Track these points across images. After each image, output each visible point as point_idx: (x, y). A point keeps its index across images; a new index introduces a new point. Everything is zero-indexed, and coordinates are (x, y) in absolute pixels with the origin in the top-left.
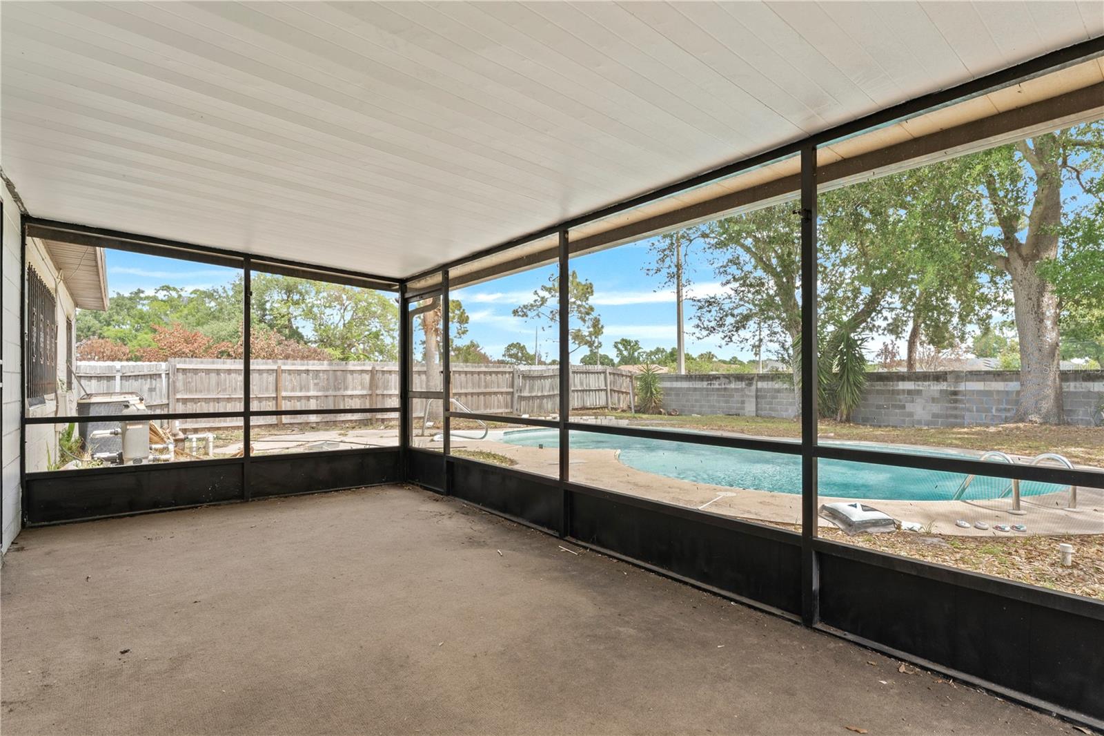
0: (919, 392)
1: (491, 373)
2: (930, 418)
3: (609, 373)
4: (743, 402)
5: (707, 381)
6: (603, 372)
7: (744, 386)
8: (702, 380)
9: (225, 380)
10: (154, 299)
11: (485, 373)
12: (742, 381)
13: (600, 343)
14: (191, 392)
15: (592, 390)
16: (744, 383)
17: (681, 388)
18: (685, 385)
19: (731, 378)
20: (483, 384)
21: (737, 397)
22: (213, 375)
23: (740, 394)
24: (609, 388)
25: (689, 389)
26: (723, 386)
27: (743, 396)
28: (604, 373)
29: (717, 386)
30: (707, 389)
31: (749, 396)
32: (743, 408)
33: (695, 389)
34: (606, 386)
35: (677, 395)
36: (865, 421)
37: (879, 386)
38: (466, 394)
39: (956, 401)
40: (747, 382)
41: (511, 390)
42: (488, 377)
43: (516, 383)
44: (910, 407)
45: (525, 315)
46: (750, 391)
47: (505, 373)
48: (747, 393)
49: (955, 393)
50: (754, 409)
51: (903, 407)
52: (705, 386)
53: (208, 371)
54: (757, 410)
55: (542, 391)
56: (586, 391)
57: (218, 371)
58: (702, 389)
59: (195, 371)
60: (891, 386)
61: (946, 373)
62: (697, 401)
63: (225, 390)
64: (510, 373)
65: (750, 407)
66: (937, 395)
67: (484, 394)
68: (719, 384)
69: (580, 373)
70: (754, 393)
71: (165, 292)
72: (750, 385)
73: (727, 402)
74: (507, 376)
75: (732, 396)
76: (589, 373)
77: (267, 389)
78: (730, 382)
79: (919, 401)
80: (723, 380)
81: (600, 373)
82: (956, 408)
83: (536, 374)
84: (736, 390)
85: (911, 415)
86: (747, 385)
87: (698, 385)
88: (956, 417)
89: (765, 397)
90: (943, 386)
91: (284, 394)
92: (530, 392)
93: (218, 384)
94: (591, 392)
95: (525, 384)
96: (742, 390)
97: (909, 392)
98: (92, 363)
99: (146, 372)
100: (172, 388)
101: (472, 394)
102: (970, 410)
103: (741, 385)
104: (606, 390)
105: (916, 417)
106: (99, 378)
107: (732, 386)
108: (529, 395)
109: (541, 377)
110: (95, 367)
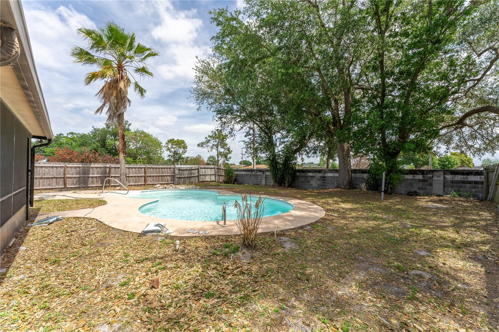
0: (314, 177)
1: (164, 168)
2: (317, 186)
4: (261, 180)
5: (251, 172)
9: (40, 170)
10: (67, 137)
11: (162, 168)
15: (209, 175)
18: (244, 173)
19: (258, 171)
20: (161, 172)
21: (260, 178)
25: (245, 174)
26: (255, 174)
28: (215, 168)
30: (251, 175)
35: (241, 177)
36: (298, 188)
37: (302, 174)
38: (153, 176)
39: (324, 180)
41: (173, 175)
42: (163, 170)
44: (312, 182)
45: (202, 146)
49: (324, 177)
51: (309, 182)
54: (266, 183)
56: (206, 175)
58: (249, 175)
60: (306, 174)
61: (322, 170)
62: (247, 179)
63: (39, 174)
64: (172, 168)
65: (263, 182)
66: (319, 178)
67: (161, 176)
70: (264, 177)
71: (71, 135)
72: (263, 173)
73: (257, 179)
75: (258, 177)
77: (60, 174)
79: (314, 180)
82: (324, 183)
83: (184, 169)
85: (312, 185)
87: (248, 173)
88: (324, 186)
89: (268, 178)
90: (321, 175)
91: (68, 176)
92: (180, 175)
95: (179, 172)
96: (261, 175)
97: (311, 177)
101: (156, 176)
102: (329, 184)
103: (261, 173)
105: (313, 186)
107: (258, 174)
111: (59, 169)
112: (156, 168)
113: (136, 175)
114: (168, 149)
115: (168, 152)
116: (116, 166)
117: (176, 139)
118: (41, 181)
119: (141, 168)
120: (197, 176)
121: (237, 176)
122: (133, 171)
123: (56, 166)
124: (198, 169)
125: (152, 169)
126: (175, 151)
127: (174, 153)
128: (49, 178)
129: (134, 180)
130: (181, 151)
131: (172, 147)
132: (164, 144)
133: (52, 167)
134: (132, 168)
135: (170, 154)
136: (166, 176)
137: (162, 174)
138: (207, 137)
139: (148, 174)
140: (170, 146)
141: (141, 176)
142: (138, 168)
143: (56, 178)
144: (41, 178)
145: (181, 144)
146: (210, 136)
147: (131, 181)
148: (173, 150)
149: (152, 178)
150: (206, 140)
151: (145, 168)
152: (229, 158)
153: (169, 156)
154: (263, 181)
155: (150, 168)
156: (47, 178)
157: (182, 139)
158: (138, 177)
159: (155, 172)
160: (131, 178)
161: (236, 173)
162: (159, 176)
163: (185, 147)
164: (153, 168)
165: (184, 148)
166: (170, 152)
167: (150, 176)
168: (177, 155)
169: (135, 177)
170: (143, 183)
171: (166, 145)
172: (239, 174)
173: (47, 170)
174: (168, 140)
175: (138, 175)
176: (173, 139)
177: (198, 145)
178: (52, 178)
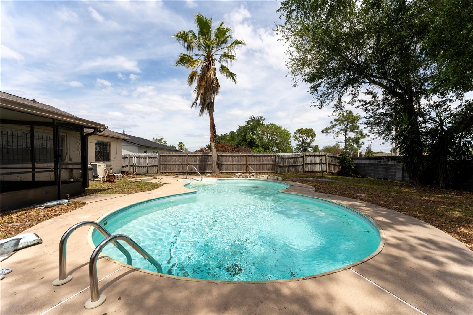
1: (265, 156)
3: (328, 156)
4: (395, 172)
5: (377, 160)
6: (325, 156)
7: (396, 163)
8: (375, 160)
11: (262, 156)
12: (395, 160)
13: (363, 142)
14: (164, 162)
15: (318, 164)
16: (396, 161)
17: (366, 164)
18: (367, 162)
19: (389, 159)
20: (261, 160)
21: (392, 169)
22: (170, 157)
23: (394, 167)
24: (327, 163)
25: (369, 164)
26: (385, 163)
27: (395, 169)
29: (382, 163)
30: (377, 165)
31: (399, 169)
32: (395, 176)
33: (372, 164)
34: (326, 162)
35: (364, 167)
38: (254, 164)
40: (397, 161)
41: (274, 163)
42: (264, 158)
43: (276, 160)
46: (399, 166)
47: (272, 156)
48: (398, 167)
50: (401, 177)
52: (376, 163)
53: (168, 156)
55: (290, 164)
56: (314, 164)
57: (171, 156)
59: (165, 156)
62: (372, 170)
64: (274, 156)
65: (399, 175)
67: (262, 164)
68: (383, 162)
69: (311, 156)
70: (401, 167)
73: (387, 171)
74: (273, 157)
75: (390, 169)
76: (316, 156)
77: (184, 162)
78: (389, 161)
80: (385, 160)
81: (323, 156)
83: (286, 157)
84: (392, 165)
86: (397, 162)
87: (373, 162)
91: (189, 163)
92: (283, 164)
93: (171, 160)
94: (317, 165)
95: (281, 161)
96: (395, 165)
98: (143, 154)
99: (154, 156)
100: (160, 161)
101: (257, 164)
103: (394, 162)
104: (326, 164)
106: (144, 158)
107: (390, 163)
108: (282, 165)
109: (289, 158)
110: (143, 155)
111: (184, 157)
112: (257, 156)
113: (238, 163)
114: (296, 139)
115: (297, 142)
116: (222, 155)
117: (304, 128)
118: (174, 166)
119: (243, 156)
120: (302, 165)
121: (357, 166)
122: (236, 159)
123: (182, 155)
124: (303, 157)
125: (252, 158)
126: (303, 141)
127: (302, 143)
128: (178, 164)
129: (237, 168)
130: (309, 140)
131: (300, 137)
132: (292, 134)
133: (180, 156)
134: (235, 156)
135: (299, 144)
136: (267, 164)
137: (263, 162)
138: (333, 121)
139: (250, 162)
140: (298, 136)
141: (243, 164)
142: (240, 156)
143: (182, 164)
144: (174, 164)
145: (309, 132)
146: (336, 120)
147: (235, 168)
148: (301, 139)
149: (253, 166)
150: (331, 125)
151: (246, 156)
152: (361, 144)
153: (298, 145)
154: (397, 174)
155: (251, 156)
156: (177, 164)
157: (311, 128)
158: (240, 164)
159: (256, 160)
160: (234, 166)
161: (356, 162)
162: (259, 164)
163: (314, 136)
164: (254, 156)
165: (312, 137)
166: (299, 141)
167: (251, 164)
168: (305, 144)
169: (238, 164)
170: (245, 171)
171: (294, 135)
172: (361, 164)
173: (177, 158)
174: (297, 130)
175: (240, 163)
176: (302, 129)
177: (323, 132)
178: (180, 165)
